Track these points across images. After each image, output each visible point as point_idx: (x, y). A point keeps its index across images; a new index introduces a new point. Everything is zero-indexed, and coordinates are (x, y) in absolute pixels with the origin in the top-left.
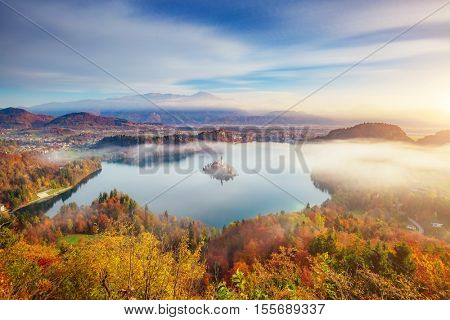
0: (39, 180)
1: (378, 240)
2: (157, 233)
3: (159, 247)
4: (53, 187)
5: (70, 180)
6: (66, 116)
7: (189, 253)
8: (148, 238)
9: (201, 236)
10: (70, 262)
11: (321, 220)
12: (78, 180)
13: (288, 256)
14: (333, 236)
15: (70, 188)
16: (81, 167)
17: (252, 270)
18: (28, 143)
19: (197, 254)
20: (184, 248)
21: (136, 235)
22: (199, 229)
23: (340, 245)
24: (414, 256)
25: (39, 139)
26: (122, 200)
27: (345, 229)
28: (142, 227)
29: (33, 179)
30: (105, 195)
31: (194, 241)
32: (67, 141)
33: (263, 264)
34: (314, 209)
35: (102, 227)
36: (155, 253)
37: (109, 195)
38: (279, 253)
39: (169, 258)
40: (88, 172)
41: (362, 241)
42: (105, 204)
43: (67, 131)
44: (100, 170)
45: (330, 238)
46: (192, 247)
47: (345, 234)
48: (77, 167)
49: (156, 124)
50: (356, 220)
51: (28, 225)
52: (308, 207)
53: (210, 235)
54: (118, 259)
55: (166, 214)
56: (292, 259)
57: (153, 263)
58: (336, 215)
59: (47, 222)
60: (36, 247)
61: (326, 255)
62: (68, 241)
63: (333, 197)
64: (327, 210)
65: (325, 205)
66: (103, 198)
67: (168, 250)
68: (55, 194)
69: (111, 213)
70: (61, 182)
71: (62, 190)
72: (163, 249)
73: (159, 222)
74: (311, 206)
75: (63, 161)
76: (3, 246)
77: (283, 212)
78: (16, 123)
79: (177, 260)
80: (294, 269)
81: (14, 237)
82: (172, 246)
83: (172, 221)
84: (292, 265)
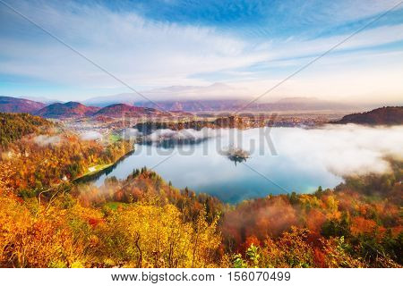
0: (90, 157)
1: (401, 229)
2: (179, 205)
3: (181, 217)
4: (99, 163)
5: (112, 159)
6: (109, 107)
7: (206, 224)
8: (172, 209)
9: (217, 211)
10: (111, 224)
11: (334, 203)
12: (117, 159)
13: (300, 235)
14: (347, 220)
15: (111, 164)
16: (120, 148)
17: (263, 246)
18: (82, 129)
19: (213, 226)
20: (202, 221)
21: (162, 206)
22: (214, 205)
23: (355, 231)
25: (89, 126)
26: (151, 175)
27: (361, 215)
28: (167, 199)
29: (86, 156)
30: (138, 171)
31: (211, 215)
32: (109, 127)
33: (275, 241)
34: (327, 193)
35: (136, 198)
36: (177, 223)
37: (140, 171)
38: (291, 232)
39: (189, 227)
40: (124, 152)
41: (381, 228)
42: (137, 178)
43: (109, 119)
44: (134, 151)
45: (344, 223)
46: (209, 221)
47: (361, 219)
48: (117, 148)
49: (178, 112)
50: (374, 206)
52: (320, 189)
54: (147, 225)
55: (186, 190)
56: (304, 239)
57: (176, 230)
59: (95, 191)
60: (88, 210)
61: (342, 239)
62: (110, 207)
63: (347, 181)
65: (338, 189)
66: (136, 173)
67: (189, 221)
68: (101, 169)
69: (142, 186)
70: (105, 160)
71: (106, 166)
72: (185, 220)
73: (181, 197)
74: (323, 189)
75: (107, 143)
76: (66, 207)
77: (294, 193)
78: (74, 114)
79: (196, 229)
80: (306, 249)
81: (73, 201)
82: (192, 217)
83: (191, 196)
84: (303, 245)
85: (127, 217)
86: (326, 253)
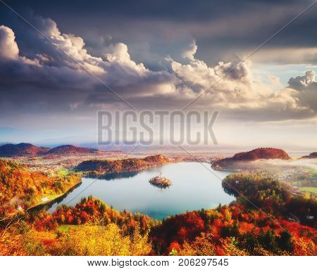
0: (42, 190)
1: (268, 228)
2: (119, 223)
3: (121, 233)
4: (51, 194)
5: (62, 189)
6: (59, 147)
7: (140, 237)
8: (114, 227)
9: (148, 225)
10: (63, 243)
11: (229, 214)
12: (67, 189)
13: (207, 239)
14: (237, 225)
15: (62, 194)
16: (69, 181)
17: (182, 248)
18: (34, 166)
19: (146, 237)
20: (137, 234)
21: (105, 225)
22: (147, 222)
23: (242, 231)
24: (294, 238)
25: (41, 163)
26: (96, 202)
27: (246, 221)
28: (109, 220)
29: (38, 189)
30: (85, 199)
31: (144, 229)
32: (59, 164)
33: (190, 245)
34: (224, 208)
35: (84, 220)
36: (118, 237)
37: (87, 199)
38: (201, 237)
39: (127, 240)
40: (73, 184)
41: (257, 228)
42: (85, 205)
43: (59, 157)
44: (81, 183)
45: (235, 227)
46: (142, 233)
47: (246, 224)
48: (66, 181)
49: (117, 152)
50: (253, 214)
51: (37, 219)
52: (220, 206)
53: (154, 225)
54: (94, 241)
55: (125, 212)
56: (210, 241)
57: (117, 243)
58: (240, 211)
59: (48, 217)
60: (42, 233)
61: (234, 239)
62: (62, 229)
63: (237, 199)
64: (234, 208)
65: (232, 205)
66: (84, 201)
67: (127, 235)
68: (53, 198)
69: (89, 210)
70: (56, 191)
71: (57, 196)
72: (124, 234)
73: (121, 217)
74: (222, 205)
75: (57, 177)
76: (21, 232)
77: (203, 210)
78: (27, 153)
79: (132, 241)
80: (211, 248)
81: (28, 227)
82: (130, 232)
83: (129, 216)
84: (209, 245)
85: (76, 236)
86: (224, 248)
